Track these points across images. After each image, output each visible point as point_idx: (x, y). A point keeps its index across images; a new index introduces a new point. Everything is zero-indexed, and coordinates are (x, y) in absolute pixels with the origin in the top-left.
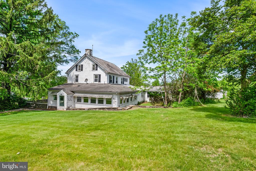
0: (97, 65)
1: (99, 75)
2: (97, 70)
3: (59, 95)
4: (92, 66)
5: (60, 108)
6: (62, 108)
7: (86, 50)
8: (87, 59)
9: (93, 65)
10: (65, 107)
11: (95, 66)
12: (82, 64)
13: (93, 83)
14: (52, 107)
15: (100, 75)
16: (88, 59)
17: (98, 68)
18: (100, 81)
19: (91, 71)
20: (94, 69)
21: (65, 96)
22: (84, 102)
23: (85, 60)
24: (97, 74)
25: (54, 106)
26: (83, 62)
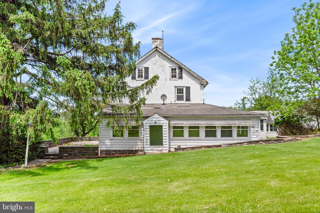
0: (181, 69)
1: (186, 87)
2: (181, 77)
3: (148, 125)
4: (171, 71)
5: (152, 150)
6: (157, 149)
7: (153, 39)
8: (157, 57)
9: (172, 69)
10: (165, 146)
11: (177, 71)
12: (146, 65)
13: (173, 102)
14: (110, 151)
15: (188, 89)
16: (159, 56)
17: (184, 75)
18: (188, 99)
19: (168, 79)
20: (174, 76)
21: (164, 125)
22: (189, 136)
23: (153, 59)
24: (183, 87)
25: (114, 149)
26: (150, 61)
